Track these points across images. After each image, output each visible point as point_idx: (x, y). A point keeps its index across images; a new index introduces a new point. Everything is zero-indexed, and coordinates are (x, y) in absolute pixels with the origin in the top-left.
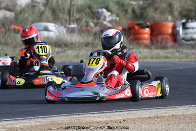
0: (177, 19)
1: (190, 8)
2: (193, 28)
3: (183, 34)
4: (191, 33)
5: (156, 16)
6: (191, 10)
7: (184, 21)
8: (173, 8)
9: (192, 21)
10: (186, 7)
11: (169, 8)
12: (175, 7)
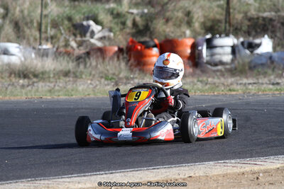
0: (199, 34)
1: (218, 17)
2: (222, 47)
3: (207, 56)
4: (220, 54)
5: (168, 30)
6: (219, 21)
7: (208, 36)
8: (192, 17)
9: (220, 36)
10: (211, 15)
11: (186, 19)
12: (196, 16)
